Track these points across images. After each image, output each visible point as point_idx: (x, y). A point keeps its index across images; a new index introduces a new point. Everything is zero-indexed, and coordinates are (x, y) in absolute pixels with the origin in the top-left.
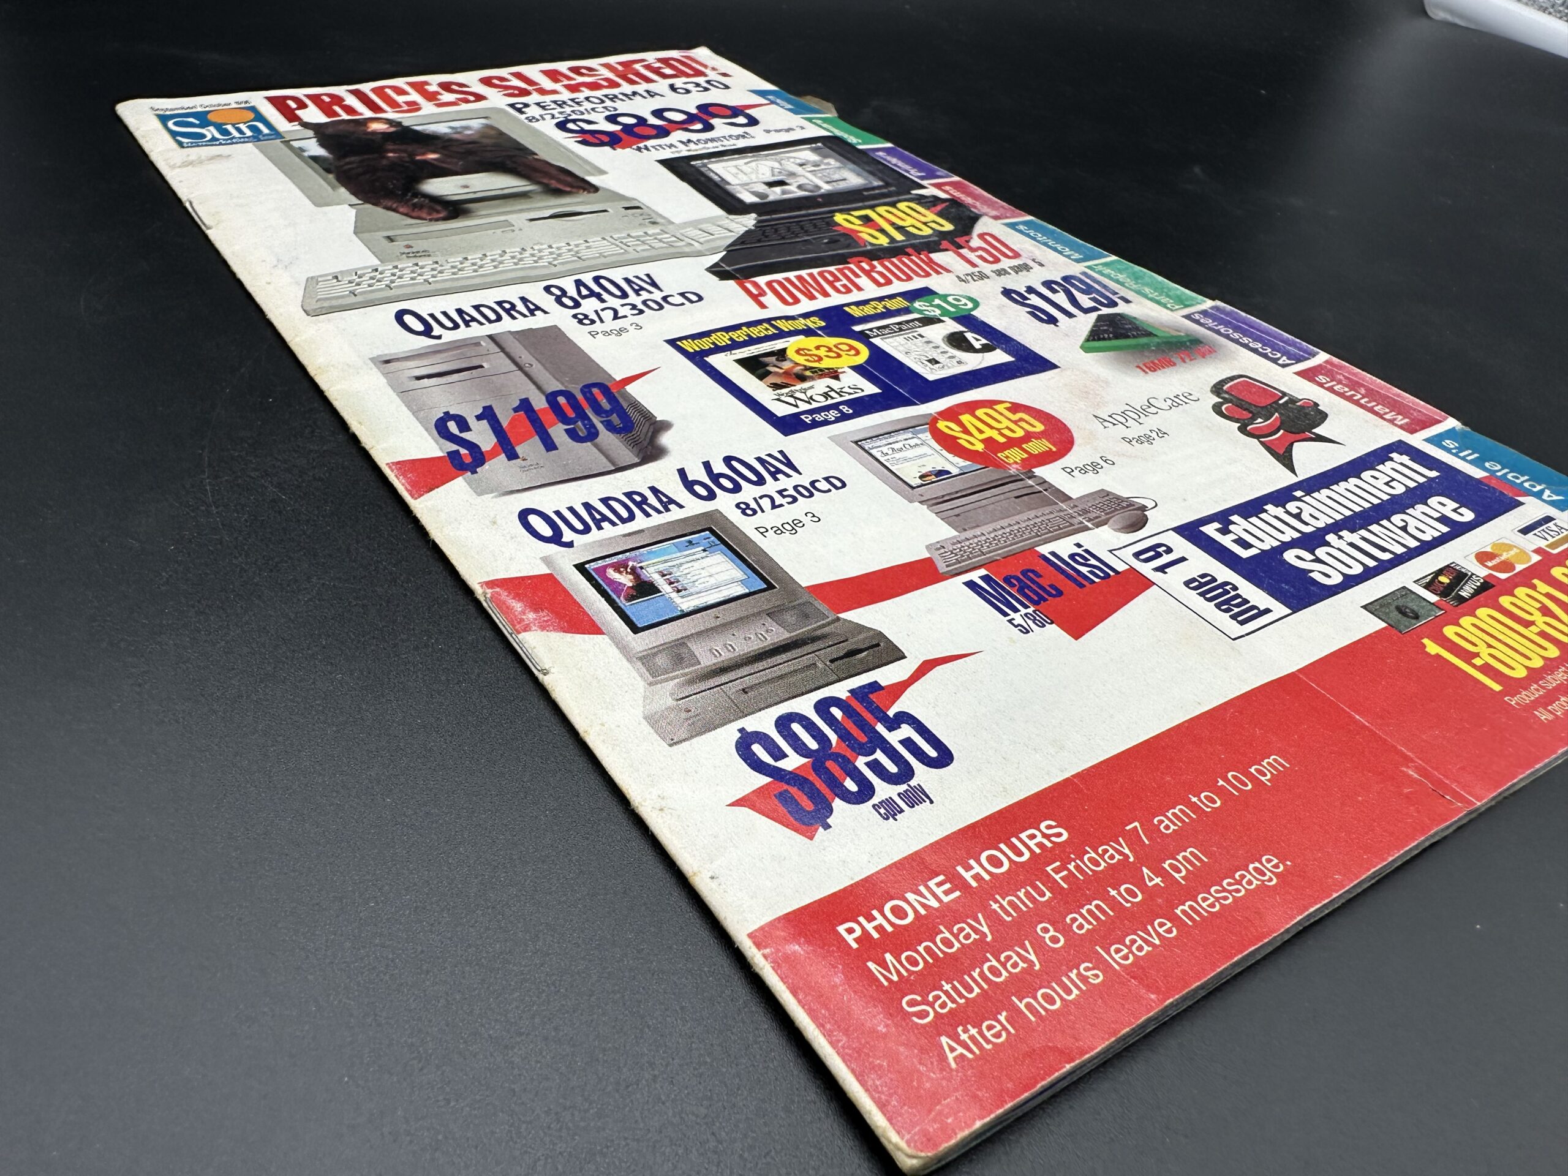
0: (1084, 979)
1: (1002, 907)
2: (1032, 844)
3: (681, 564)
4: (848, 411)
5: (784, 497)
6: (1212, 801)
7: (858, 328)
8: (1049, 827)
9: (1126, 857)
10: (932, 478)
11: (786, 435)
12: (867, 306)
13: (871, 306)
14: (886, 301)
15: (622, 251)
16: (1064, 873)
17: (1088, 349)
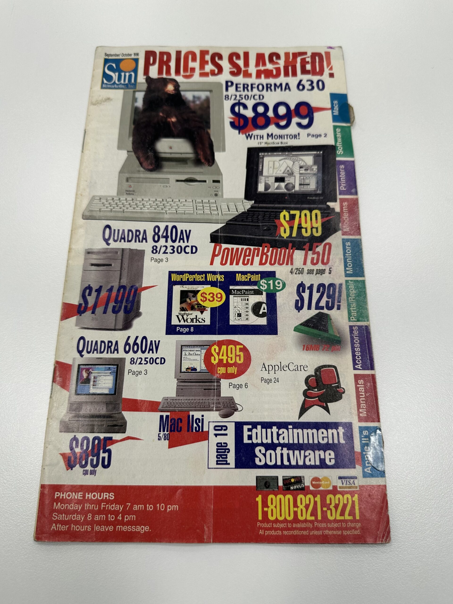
0: (87, 528)
2: (105, 496)
3: (102, 376)
4: (192, 330)
5: (145, 361)
6: (151, 508)
7: (231, 287)
8: (112, 495)
9: (120, 510)
10: (190, 371)
11: (166, 334)
12: (245, 276)
13: (246, 276)
14: (254, 275)
15: (192, 212)
16: (104, 506)
17: (296, 329)
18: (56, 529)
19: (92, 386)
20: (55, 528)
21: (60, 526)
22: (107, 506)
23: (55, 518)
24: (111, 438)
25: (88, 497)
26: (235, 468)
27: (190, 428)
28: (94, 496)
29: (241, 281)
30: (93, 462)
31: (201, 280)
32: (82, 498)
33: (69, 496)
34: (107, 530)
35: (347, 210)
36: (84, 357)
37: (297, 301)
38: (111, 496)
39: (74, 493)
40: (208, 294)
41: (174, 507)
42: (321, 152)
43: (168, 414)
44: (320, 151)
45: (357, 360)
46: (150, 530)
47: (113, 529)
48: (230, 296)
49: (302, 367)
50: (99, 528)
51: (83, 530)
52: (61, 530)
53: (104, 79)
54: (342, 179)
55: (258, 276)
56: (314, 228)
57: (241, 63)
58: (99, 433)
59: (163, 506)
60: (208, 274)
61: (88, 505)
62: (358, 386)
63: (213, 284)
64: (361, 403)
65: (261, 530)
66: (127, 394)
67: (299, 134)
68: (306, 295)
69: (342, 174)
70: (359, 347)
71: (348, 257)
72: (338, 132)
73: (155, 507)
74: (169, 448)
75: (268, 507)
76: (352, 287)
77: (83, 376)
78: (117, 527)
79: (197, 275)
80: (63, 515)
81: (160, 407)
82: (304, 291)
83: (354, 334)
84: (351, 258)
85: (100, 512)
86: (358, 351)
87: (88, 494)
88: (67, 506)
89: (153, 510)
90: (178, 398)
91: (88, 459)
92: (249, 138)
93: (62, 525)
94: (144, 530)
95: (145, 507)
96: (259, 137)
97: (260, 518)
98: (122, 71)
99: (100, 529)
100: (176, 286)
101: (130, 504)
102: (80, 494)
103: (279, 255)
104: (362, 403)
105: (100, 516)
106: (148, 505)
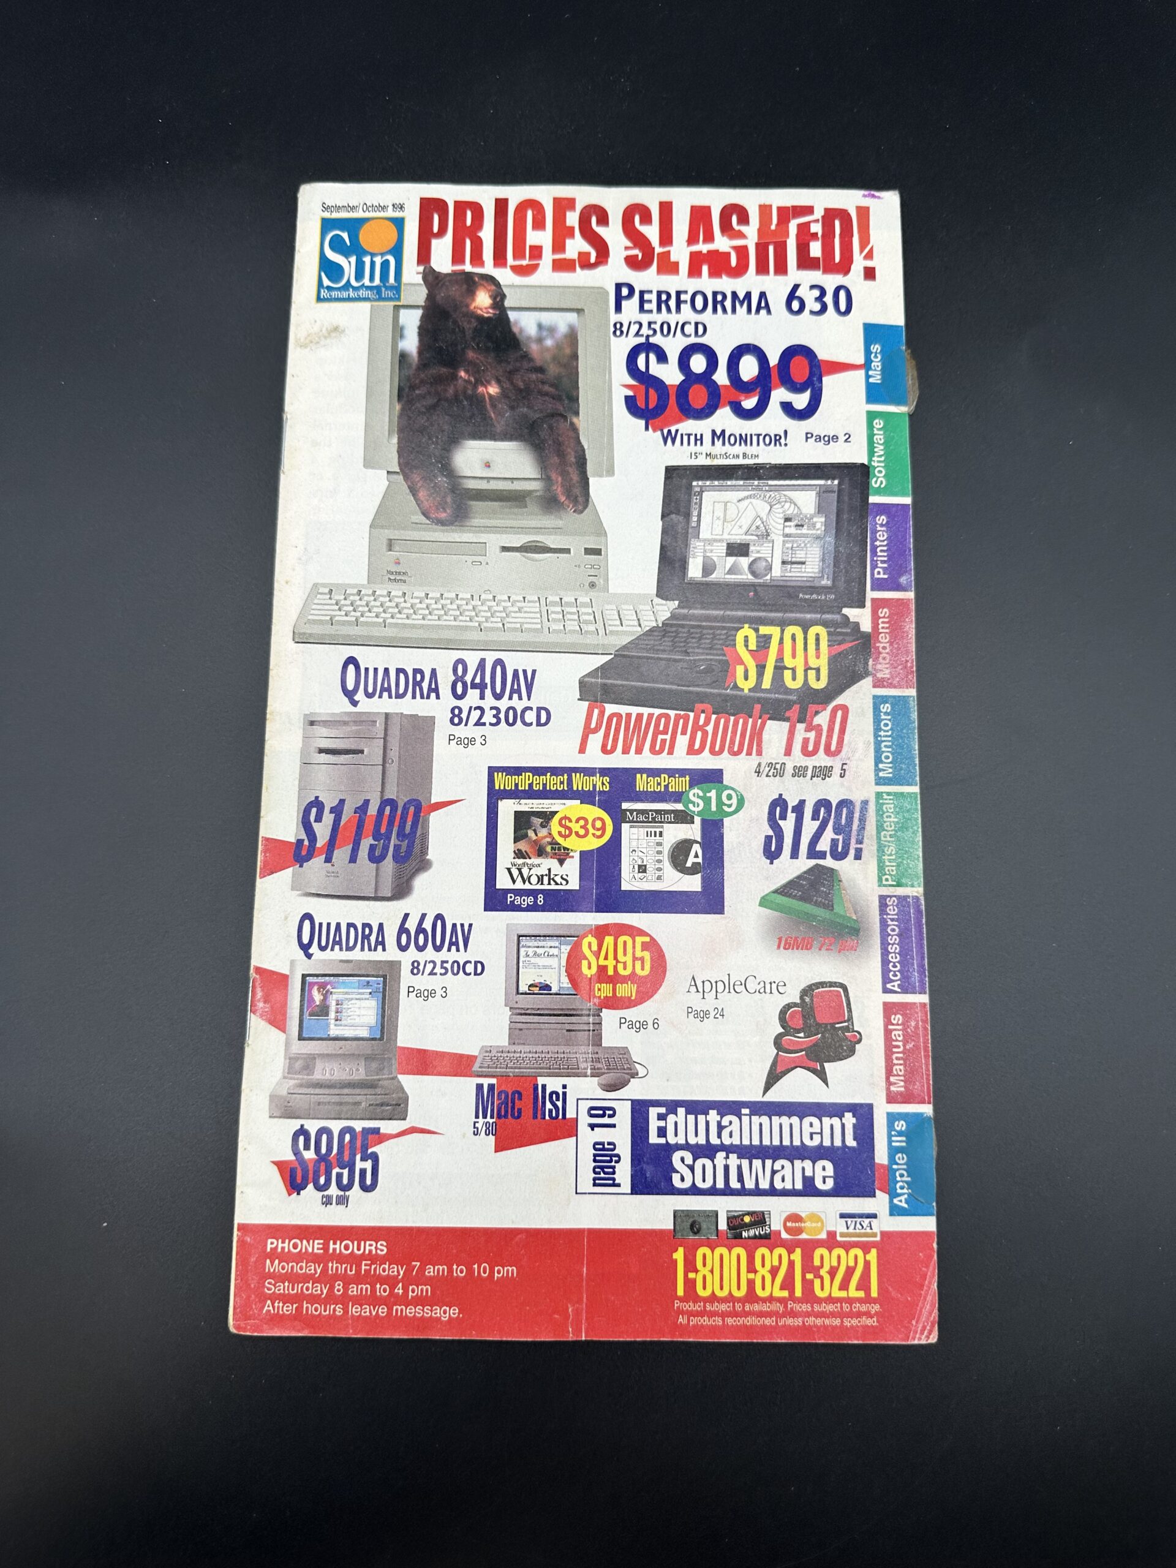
0: (334, 1310)
1: (332, 1267)
2: (368, 1248)
3: (352, 999)
4: (540, 901)
5: (442, 967)
6: (462, 1272)
7: (625, 806)
8: (381, 1245)
9: (399, 1275)
10: (536, 990)
11: (485, 910)
12: (656, 779)
13: (659, 779)
14: (675, 778)
15: (539, 626)
16: (368, 1267)
17: (764, 902)
18: (272, 1312)
19: (333, 1022)
20: (271, 1308)
21: (281, 1305)
22: (373, 1267)
23: (269, 1289)
24: (376, 1131)
25: (334, 1250)
26: (632, 1194)
27: (539, 1113)
28: (347, 1247)
29: (647, 791)
30: (342, 1180)
31: (559, 788)
32: (322, 1251)
33: (295, 1246)
34: (374, 1313)
35: (887, 628)
36: (313, 958)
37: (768, 839)
38: (381, 1248)
39: (305, 1242)
40: (574, 820)
41: (508, 1271)
42: (836, 482)
43: (494, 1081)
44: (834, 479)
45: (891, 971)
46: (461, 1315)
47: (387, 1312)
48: (623, 824)
49: (774, 986)
50: (359, 1310)
51: (328, 1312)
52: (284, 1313)
53: (323, 274)
54: (881, 551)
55: (683, 779)
56: (811, 669)
57: (652, 232)
58: (352, 1119)
59: (485, 1268)
60: (573, 774)
61: (335, 1266)
62: (890, 1027)
63: (586, 797)
64: (895, 1065)
65: (681, 1316)
66: (407, 1037)
67: (786, 432)
68: (788, 826)
69: (881, 539)
70: (898, 944)
71: (883, 739)
72: (879, 429)
73: (470, 1271)
74: (496, 1151)
75: (696, 1271)
76: (890, 808)
77: (314, 1001)
78: (395, 1308)
79: (551, 776)
80: (286, 1284)
81: (476, 1068)
82: (783, 817)
83: (889, 914)
84: (889, 741)
85: (358, 1279)
86: (895, 953)
87: (335, 1243)
88: (292, 1267)
89: (465, 1276)
90: (513, 1048)
91: (331, 1173)
92: (669, 441)
93: (284, 1303)
94: (447, 1315)
95: (450, 1270)
96: (692, 438)
97: (680, 1292)
98: (366, 253)
99: (361, 1312)
100: (505, 801)
101: (418, 1264)
102: (318, 1244)
103: (732, 733)
104: (897, 1064)
105: (360, 1287)
106: (455, 1267)
